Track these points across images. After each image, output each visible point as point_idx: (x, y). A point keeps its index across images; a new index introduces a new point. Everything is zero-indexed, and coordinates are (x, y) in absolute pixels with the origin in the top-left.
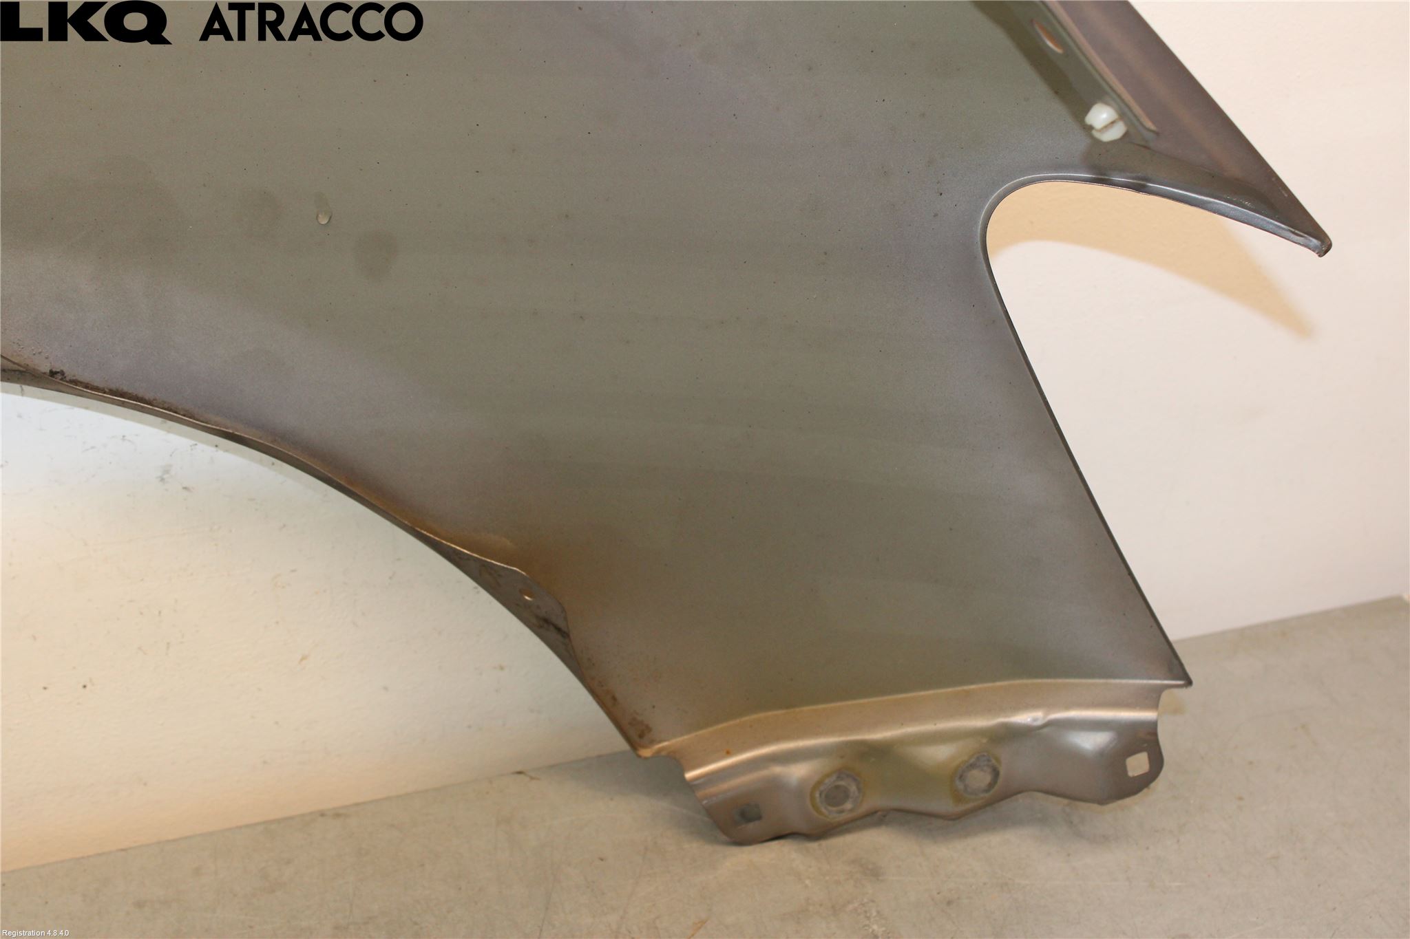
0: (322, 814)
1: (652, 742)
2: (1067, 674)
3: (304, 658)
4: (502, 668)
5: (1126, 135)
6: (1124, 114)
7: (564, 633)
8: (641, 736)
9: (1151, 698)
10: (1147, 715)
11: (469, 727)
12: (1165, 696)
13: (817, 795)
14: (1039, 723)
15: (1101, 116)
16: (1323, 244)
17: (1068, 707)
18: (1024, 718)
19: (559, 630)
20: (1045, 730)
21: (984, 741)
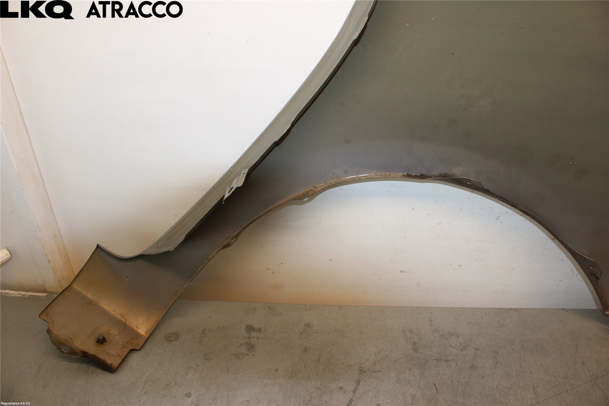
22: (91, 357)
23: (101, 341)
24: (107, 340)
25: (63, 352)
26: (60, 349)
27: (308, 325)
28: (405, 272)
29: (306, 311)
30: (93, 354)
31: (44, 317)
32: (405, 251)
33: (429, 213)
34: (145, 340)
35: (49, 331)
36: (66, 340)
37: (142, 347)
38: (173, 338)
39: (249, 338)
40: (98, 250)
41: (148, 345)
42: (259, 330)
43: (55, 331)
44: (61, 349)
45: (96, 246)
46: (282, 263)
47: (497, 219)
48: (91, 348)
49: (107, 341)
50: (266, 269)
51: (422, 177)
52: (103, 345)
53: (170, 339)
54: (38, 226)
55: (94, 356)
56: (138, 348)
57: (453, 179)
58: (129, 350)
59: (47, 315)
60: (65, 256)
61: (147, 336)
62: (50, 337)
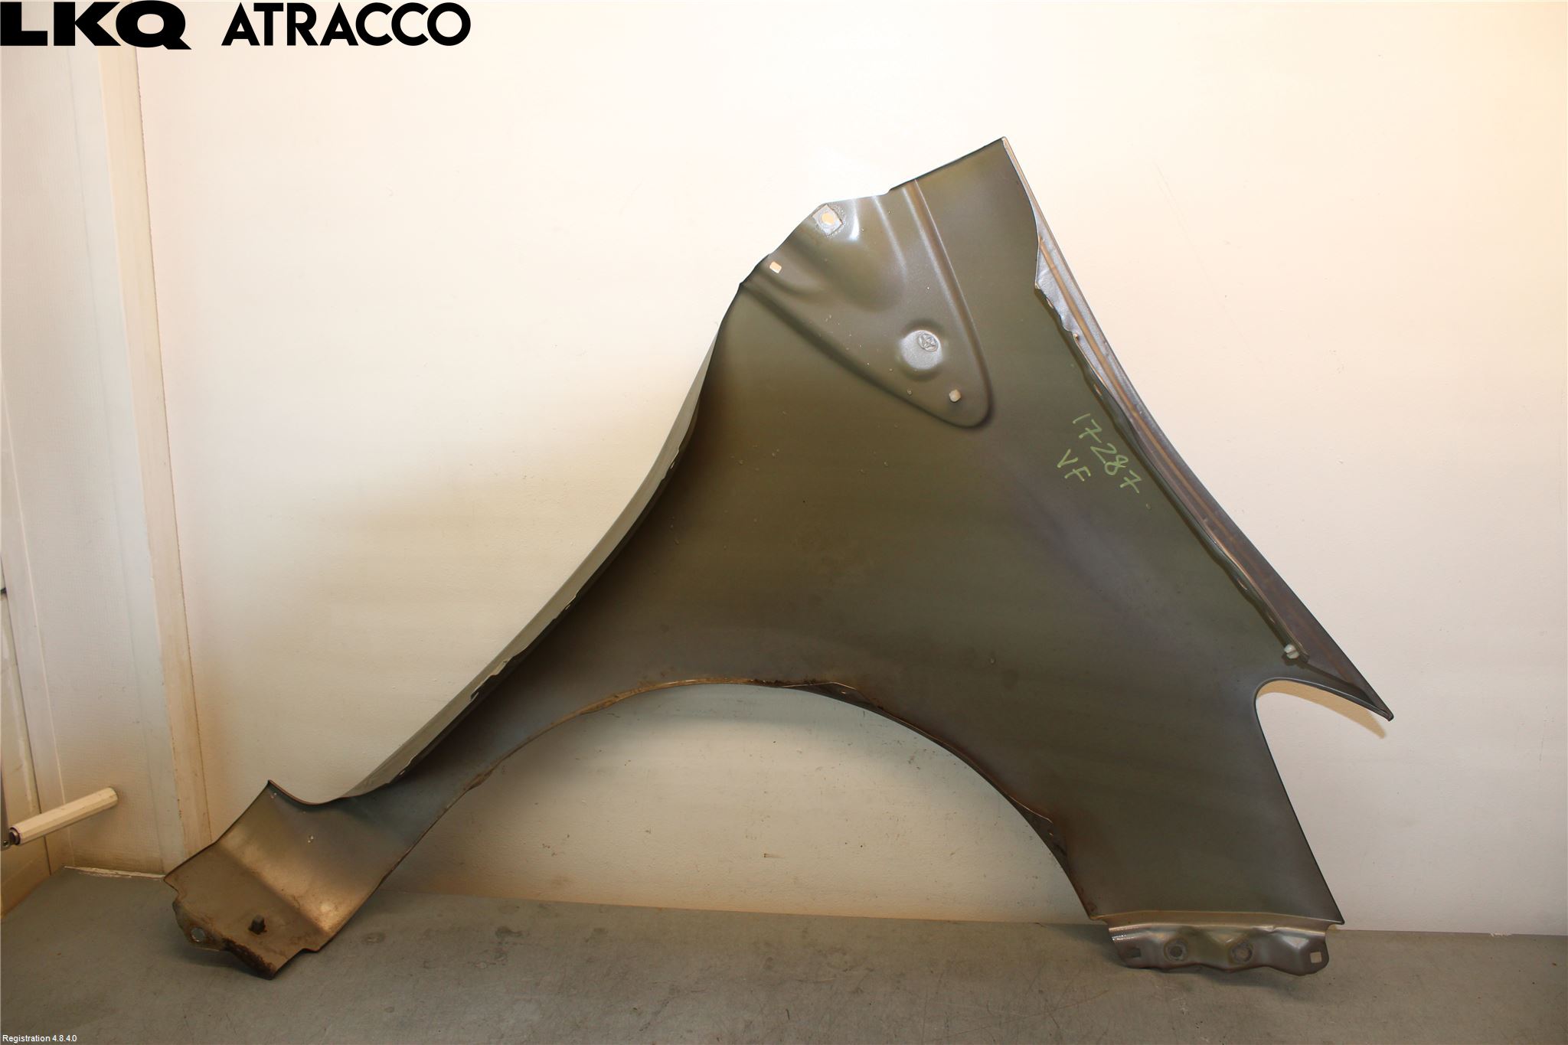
0: (949, 921)
1: (1097, 914)
2: (1287, 912)
3: (952, 854)
4: (1037, 878)
5: (1299, 657)
6: (1298, 649)
7: (1064, 853)
8: (1092, 910)
9: (1324, 927)
10: (1321, 934)
11: (1018, 903)
12: (1331, 927)
13: (1167, 949)
14: (1271, 931)
15: (1289, 649)
16: (1389, 716)
17: (1285, 926)
18: (1266, 928)
19: (1062, 851)
20: (1274, 935)
21: (1246, 935)
22: (238, 950)
23: (258, 928)
24: (266, 929)
25: (193, 940)
26: (189, 935)
27: (600, 931)
28: (772, 856)
29: (601, 912)
30: (242, 944)
31: (171, 881)
32: (769, 817)
33: (800, 749)
34: (327, 939)
35: (176, 905)
36: (203, 920)
37: (323, 948)
38: (375, 940)
39: (500, 943)
40: (269, 791)
41: (332, 946)
42: (519, 934)
43: (187, 906)
44: (191, 935)
45: (267, 782)
46: (568, 836)
47: (910, 762)
48: (241, 936)
49: (266, 931)
50: (542, 846)
51: (778, 684)
52: (259, 936)
53: (370, 940)
54: (174, 748)
55: (244, 949)
56: (316, 950)
57: (820, 687)
58: (301, 949)
59: (176, 880)
60: (204, 814)
61: (333, 934)
62: (176, 913)
